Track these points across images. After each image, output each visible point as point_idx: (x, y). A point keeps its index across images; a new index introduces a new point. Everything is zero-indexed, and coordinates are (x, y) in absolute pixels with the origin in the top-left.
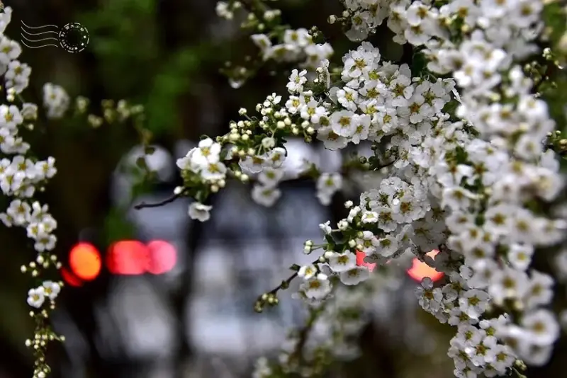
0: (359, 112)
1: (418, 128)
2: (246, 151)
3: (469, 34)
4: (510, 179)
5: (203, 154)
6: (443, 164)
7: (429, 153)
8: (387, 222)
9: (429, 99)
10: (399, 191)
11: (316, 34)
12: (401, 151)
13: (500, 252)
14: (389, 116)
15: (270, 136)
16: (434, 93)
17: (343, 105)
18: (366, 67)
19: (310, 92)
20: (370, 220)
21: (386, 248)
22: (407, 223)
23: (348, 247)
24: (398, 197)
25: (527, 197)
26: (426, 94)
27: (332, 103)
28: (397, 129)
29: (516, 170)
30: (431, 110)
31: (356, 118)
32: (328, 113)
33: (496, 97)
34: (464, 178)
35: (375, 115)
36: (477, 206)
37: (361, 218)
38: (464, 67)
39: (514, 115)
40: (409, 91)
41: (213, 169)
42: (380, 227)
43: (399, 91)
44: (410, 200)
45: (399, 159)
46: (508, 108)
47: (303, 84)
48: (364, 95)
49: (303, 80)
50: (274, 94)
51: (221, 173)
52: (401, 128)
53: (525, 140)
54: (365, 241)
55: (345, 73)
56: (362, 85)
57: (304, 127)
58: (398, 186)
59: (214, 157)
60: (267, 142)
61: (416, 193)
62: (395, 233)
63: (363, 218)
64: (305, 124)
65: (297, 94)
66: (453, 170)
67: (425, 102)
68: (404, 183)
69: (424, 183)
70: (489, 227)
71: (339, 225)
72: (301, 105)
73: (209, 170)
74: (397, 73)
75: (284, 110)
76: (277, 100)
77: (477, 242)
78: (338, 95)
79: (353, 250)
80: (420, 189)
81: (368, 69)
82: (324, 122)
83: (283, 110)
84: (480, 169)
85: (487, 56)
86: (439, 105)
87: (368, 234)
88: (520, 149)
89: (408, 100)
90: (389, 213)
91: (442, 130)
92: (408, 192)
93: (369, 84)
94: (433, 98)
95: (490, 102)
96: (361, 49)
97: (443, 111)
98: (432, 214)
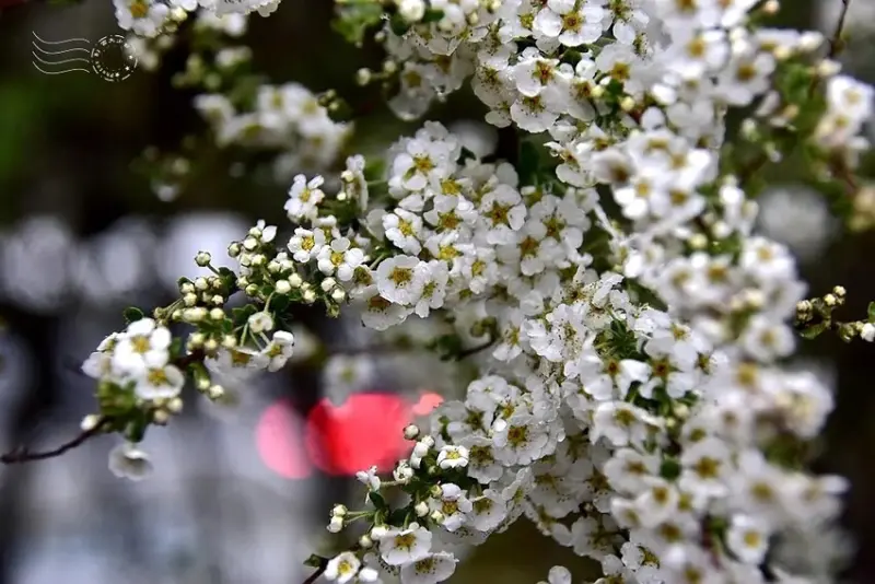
0: (425, 255)
1: (536, 284)
2: (219, 340)
3: (636, 115)
4: (733, 399)
5: (136, 350)
6: (594, 359)
7: (563, 336)
8: (484, 463)
9: (554, 229)
10: (504, 404)
11: (334, 106)
12: (505, 329)
13: (712, 531)
14: (482, 263)
15: (261, 308)
16: (563, 217)
17: (395, 244)
18: (435, 171)
19: (331, 220)
20: (453, 463)
21: (484, 513)
22: (522, 466)
23: (414, 517)
24: (502, 414)
25: (768, 433)
26: (549, 219)
27: (373, 239)
28: (497, 287)
29: (746, 381)
30: (558, 250)
31: (422, 270)
32: (367, 258)
33: (699, 240)
34: (635, 385)
35: (456, 261)
36: (661, 440)
37: (436, 458)
38: (634, 180)
39: (733, 275)
40: (518, 215)
41: (158, 378)
42: (471, 474)
43: (499, 214)
44: (526, 422)
45: (502, 341)
46: (722, 262)
47: (317, 205)
48: (434, 223)
49: (318, 196)
50: (261, 223)
51: (172, 384)
52: (505, 284)
53: (758, 323)
54: (445, 503)
55: (396, 183)
56: (429, 204)
57: (326, 290)
58: (502, 393)
59: (158, 354)
60: (259, 322)
61: (537, 406)
62: (499, 485)
63: (439, 459)
64: (327, 284)
65: (306, 224)
66: (613, 370)
67: (548, 235)
68: (514, 389)
69: (552, 391)
70: (688, 481)
71: (396, 475)
72: (317, 246)
73: (151, 380)
74: (493, 180)
75: (285, 254)
76: (269, 234)
77: (667, 512)
78: (385, 225)
79: (424, 521)
80: (544, 399)
81: (440, 173)
82: (360, 277)
83: (282, 256)
84: (662, 368)
85: (678, 162)
86: (573, 239)
87: (450, 489)
88: (750, 341)
89: (517, 232)
90: (488, 447)
91: (583, 289)
92: (522, 405)
93: (442, 204)
94: (561, 227)
95: (687, 250)
96: (423, 134)
97: (580, 251)
98: (567, 447)
